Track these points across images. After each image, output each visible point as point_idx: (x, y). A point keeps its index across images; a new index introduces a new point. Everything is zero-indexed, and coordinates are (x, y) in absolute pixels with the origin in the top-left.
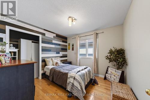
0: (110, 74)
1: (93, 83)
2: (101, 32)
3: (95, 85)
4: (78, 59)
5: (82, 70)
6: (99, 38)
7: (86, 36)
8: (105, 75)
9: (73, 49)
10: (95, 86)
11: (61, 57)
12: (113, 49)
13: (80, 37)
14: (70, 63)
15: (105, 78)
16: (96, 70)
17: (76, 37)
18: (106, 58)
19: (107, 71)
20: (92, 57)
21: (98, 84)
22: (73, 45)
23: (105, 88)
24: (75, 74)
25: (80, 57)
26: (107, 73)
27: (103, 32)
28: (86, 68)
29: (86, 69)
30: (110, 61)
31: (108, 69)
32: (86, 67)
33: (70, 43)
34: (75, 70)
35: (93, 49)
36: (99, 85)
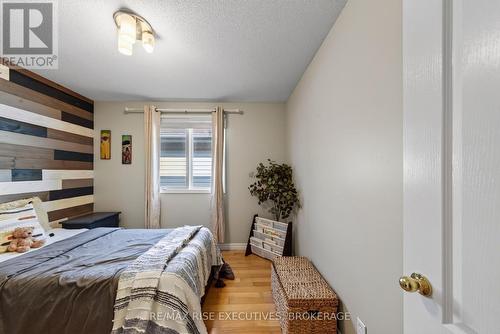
0: (262, 238)
1: (219, 281)
2: (237, 111)
3: (224, 285)
4: (154, 201)
5: (184, 246)
6: (229, 129)
7: (186, 113)
8: (249, 241)
9: (127, 158)
10: (228, 288)
11: (54, 195)
12: (267, 165)
13: (162, 113)
14: (113, 220)
15: (249, 251)
16: (222, 232)
17: (146, 109)
18: (252, 192)
19: (253, 227)
20: (209, 189)
21: (233, 279)
22: (127, 142)
23: (255, 284)
24: (156, 273)
25: (161, 191)
26: (252, 234)
27: (241, 113)
28: (197, 231)
29: (197, 236)
30: (262, 199)
31: (254, 221)
32: (195, 228)
33: (109, 132)
34: (152, 252)
35: (210, 159)
36: (237, 280)
